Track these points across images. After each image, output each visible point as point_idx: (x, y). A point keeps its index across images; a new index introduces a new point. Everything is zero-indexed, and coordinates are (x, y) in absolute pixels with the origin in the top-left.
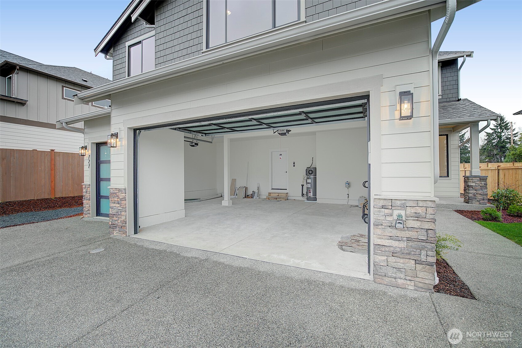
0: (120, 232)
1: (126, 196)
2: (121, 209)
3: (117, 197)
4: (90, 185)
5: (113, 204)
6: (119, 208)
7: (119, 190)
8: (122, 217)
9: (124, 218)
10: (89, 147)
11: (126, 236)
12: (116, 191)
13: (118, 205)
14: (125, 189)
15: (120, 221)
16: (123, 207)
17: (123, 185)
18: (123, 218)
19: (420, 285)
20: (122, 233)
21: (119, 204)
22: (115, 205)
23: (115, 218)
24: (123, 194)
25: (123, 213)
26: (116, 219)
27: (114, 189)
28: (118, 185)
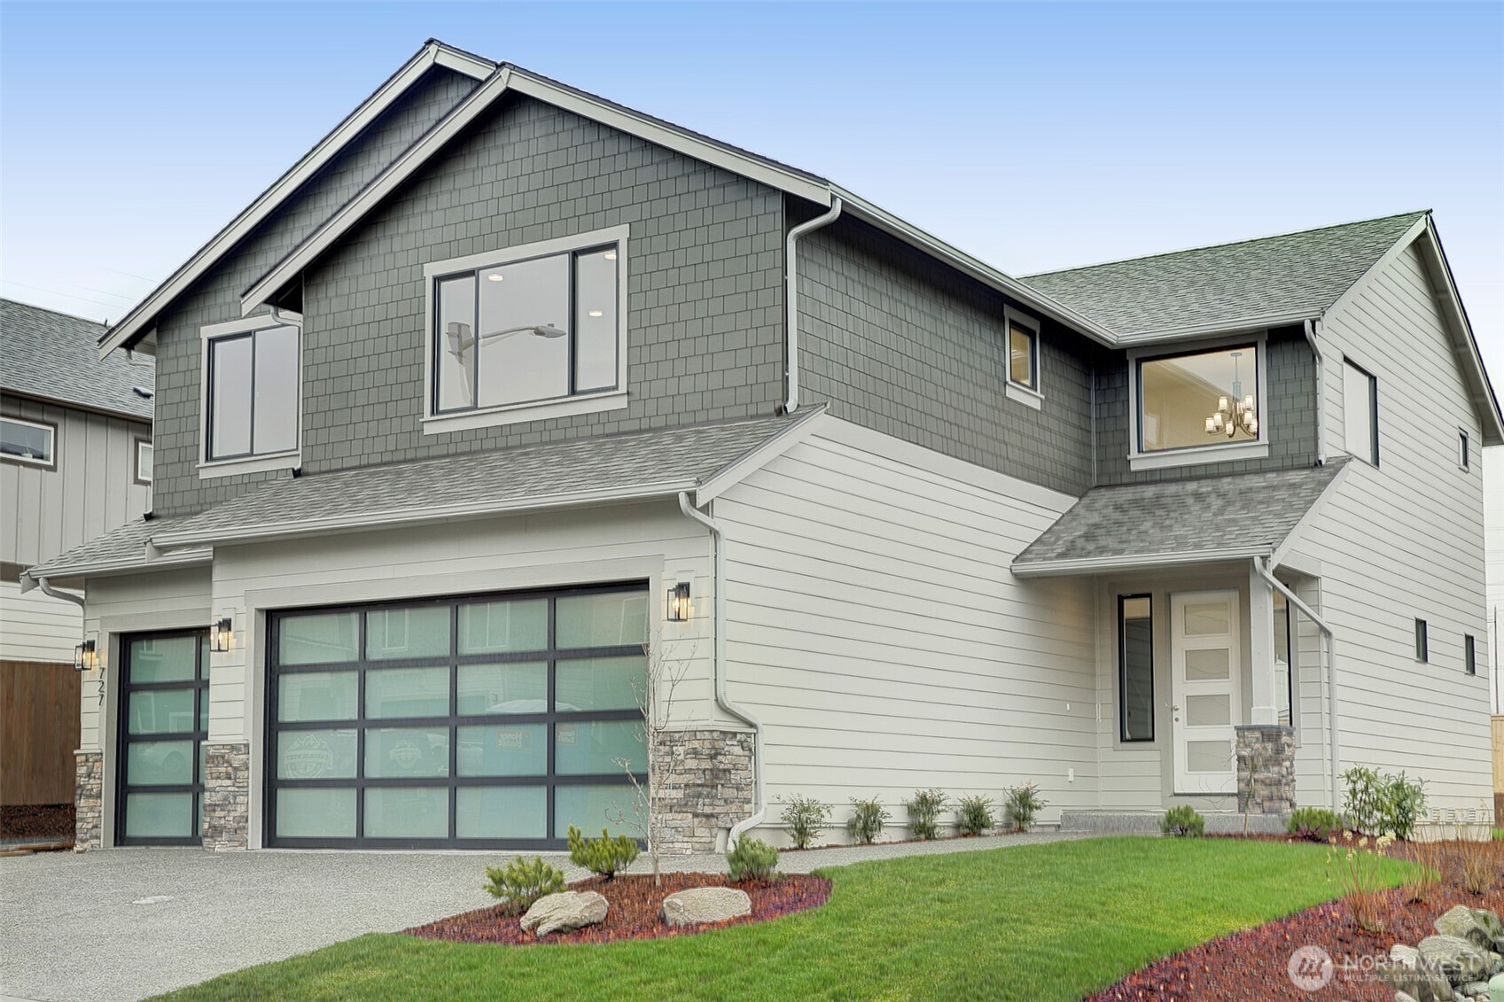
0: (231, 844)
1: (248, 759)
2: (237, 789)
3: (225, 765)
4: (101, 754)
5: (214, 781)
6: (229, 789)
7: (233, 748)
8: (238, 809)
9: (243, 808)
10: (103, 645)
11: (247, 849)
12: (223, 751)
13: (228, 782)
14: (247, 746)
15: (231, 819)
16: (241, 785)
17: (241, 737)
18: (241, 809)
19: (697, 846)
20: (236, 844)
21: (230, 778)
22: (219, 782)
23: (218, 813)
24: (241, 757)
25: (240, 799)
26: (222, 814)
27: (217, 747)
28: (227, 738)
